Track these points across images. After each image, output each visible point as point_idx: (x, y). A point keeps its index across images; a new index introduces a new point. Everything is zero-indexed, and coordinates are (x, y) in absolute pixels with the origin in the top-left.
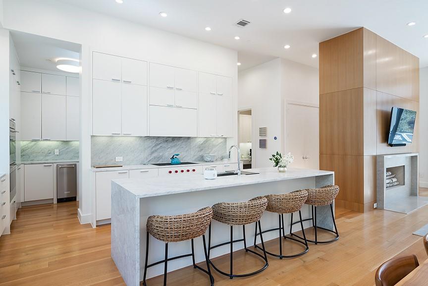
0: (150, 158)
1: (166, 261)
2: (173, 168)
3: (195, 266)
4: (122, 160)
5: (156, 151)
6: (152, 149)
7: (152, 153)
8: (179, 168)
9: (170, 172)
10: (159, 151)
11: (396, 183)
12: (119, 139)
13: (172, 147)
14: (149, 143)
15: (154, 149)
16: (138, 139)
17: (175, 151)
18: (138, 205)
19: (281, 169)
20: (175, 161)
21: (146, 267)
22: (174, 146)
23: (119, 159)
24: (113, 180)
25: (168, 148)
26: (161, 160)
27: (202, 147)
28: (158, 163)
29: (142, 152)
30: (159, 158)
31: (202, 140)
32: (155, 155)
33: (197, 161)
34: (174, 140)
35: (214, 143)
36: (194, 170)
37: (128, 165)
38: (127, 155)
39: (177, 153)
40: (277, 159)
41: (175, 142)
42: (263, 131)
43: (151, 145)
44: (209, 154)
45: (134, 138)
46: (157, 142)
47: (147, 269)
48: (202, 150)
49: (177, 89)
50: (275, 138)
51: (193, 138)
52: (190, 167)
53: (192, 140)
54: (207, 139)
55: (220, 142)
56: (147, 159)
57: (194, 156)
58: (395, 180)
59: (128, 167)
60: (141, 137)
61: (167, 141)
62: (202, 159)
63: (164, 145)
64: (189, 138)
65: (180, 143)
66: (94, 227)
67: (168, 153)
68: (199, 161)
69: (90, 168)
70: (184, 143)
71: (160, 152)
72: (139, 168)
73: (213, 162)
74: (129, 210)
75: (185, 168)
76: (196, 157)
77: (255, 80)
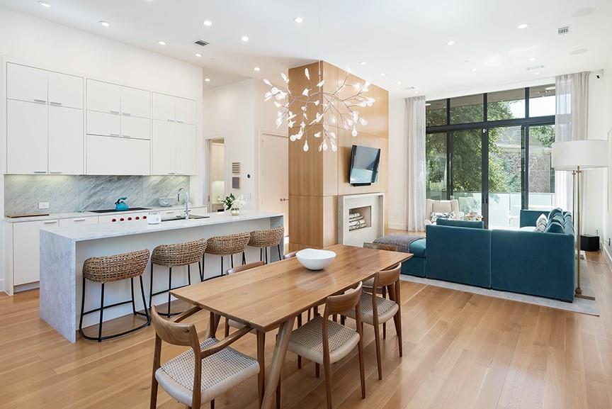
0: (88, 204)
1: (102, 309)
2: (118, 216)
3: (135, 313)
4: (48, 207)
5: (95, 193)
6: (90, 191)
7: (91, 196)
8: (126, 215)
9: (114, 220)
10: (99, 194)
11: (363, 226)
12: (43, 178)
13: (118, 188)
14: (85, 183)
15: (93, 191)
16: (70, 178)
17: (121, 195)
18: (74, 248)
19: (234, 212)
20: (121, 206)
21: (83, 314)
22: (122, 187)
23: (44, 206)
24: (42, 229)
25: (112, 191)
26: (103, 206)
27: (157, 188)
28: (99, 209)
29: (76, 196)
30: (100, 203)
31: (157, 179)
32: (94, 199)
33: (150, 206)
34: (121, 179)
35: (174, 182)
36: (145, 218)
37: (56, 213)
38: (55, 200)
39: (124, 197)
40: (229, 201)
41: (122, 182)
42: (236, 167)
43: (88, 185)
44: (167, 197)
45: (66, 177)
46: (97, 182)
47: (84, 316)
48: (157, 191)
49: (124, 114)
50: (249, 176)
51: (145, 176)
52: (140, 214)
53: (144, 179)
54: (165, 178)
55: (182, 181)
56: (83, 204)
57: (148, 199)
58: (362, 222)
59: (57, 216)
60: (75, 176)
61: (110, 181)
62: (157, 204)
63: (108, 186)
64: (140, 177)
65: (129, 182)
66: (11, 294)
67: (111, 197)
68: (154, 206)
69: (3, 217)
70: (133, 183)
71: (101, 195)
72: (73, 216)
73: (170, 206)
74: (64, 255)
75: (133, 214)
76: (150, 201)
77: (227, 102)
